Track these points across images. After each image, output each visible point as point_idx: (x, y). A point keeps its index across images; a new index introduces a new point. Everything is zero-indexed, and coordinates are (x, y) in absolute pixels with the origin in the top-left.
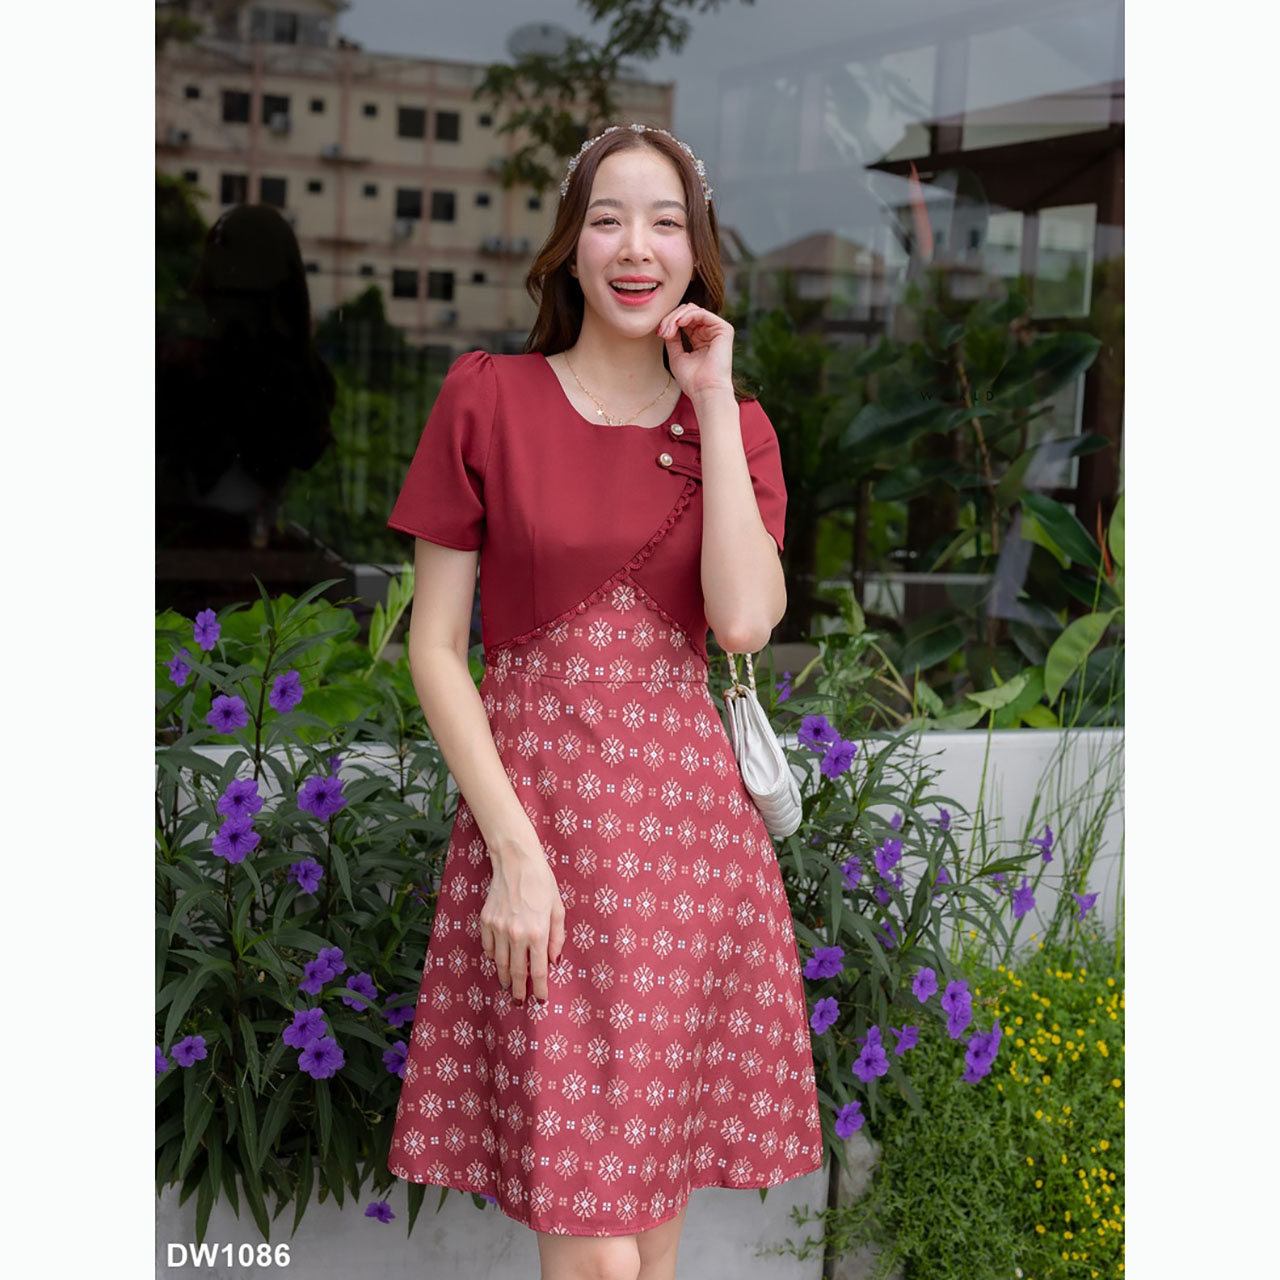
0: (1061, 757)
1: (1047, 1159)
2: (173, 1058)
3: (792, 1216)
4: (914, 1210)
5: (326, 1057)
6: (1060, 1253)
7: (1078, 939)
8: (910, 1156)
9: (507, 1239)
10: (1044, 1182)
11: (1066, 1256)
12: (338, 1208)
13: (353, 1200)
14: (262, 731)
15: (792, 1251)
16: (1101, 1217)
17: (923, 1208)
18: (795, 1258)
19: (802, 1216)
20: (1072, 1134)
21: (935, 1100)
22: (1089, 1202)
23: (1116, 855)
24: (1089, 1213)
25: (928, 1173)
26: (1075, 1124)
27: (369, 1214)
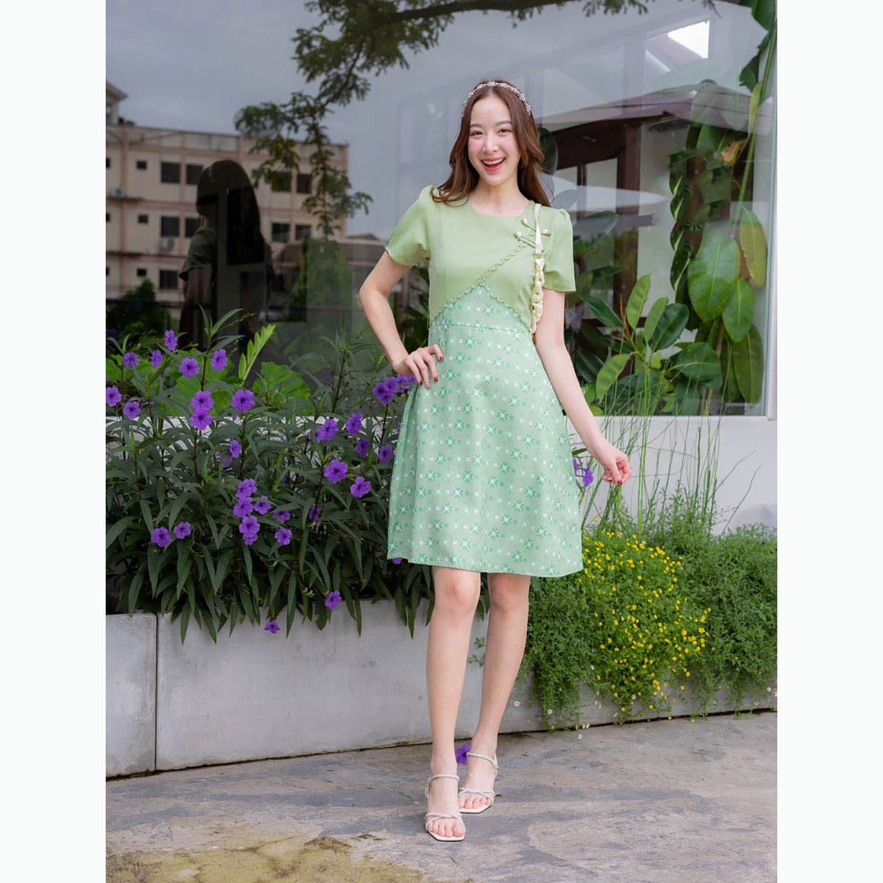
0: (606, 427)
1: (605, 616)
2: (174, 534)
3: (476, 643)
4: (539, 637)
5: (252, 526)
6: (613, 660)
7: (618, 520)
8: (535, 611)
9: (333, 651)
10: (604, 623)
11: (616, 661)
12: (251, 625)
13: (257, 624)
14: (204, 387)
15: (477, 661)
16: (633, 640)
17: (543, 636)
18: (478, 664)
19: (482, 643)
20: (617, 604)
21: (547, 587)
22: (627, 632)
23: (636, 477)
24: (627, 639)
25: (544, 621)
26: (619, 600)
27: (266, 629)
